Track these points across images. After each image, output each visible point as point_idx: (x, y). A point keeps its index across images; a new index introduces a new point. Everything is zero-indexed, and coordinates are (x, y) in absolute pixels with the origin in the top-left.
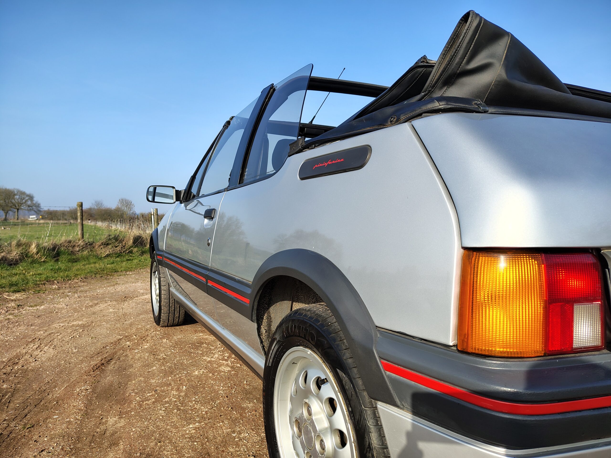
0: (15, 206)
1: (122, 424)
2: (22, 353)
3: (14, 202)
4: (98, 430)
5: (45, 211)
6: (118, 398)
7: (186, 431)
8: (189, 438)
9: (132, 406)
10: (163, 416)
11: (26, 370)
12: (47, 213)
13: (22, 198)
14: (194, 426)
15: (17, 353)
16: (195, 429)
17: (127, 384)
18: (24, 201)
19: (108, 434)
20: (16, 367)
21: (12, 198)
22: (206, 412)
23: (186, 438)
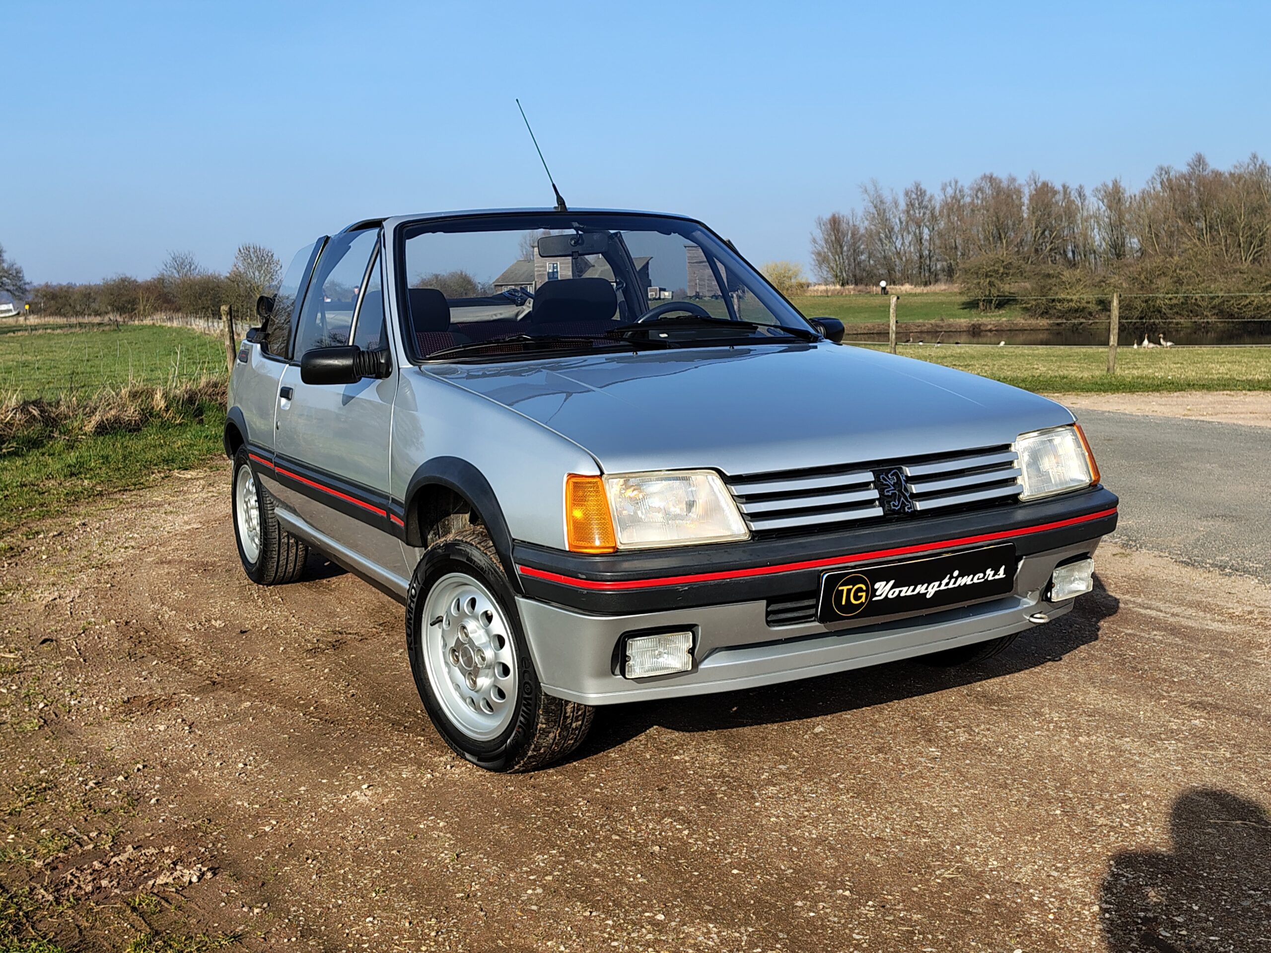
5: (37, 291)
12: (45, 296)
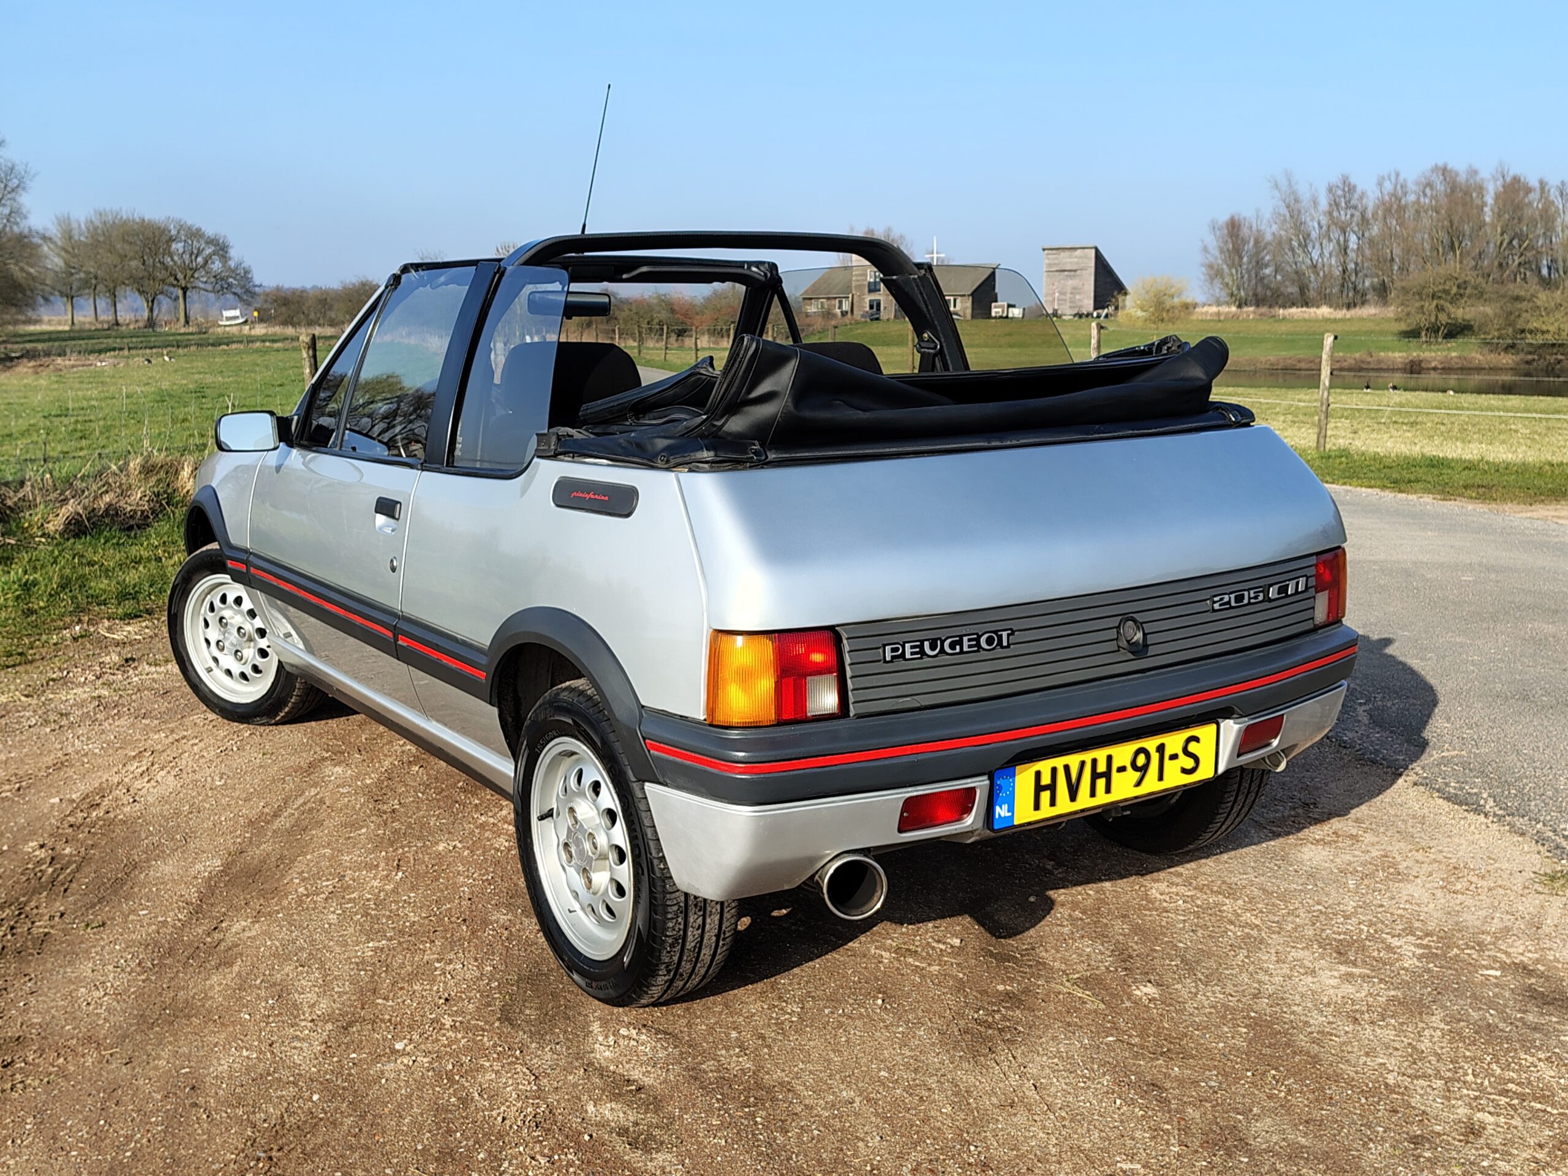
0: (176, 279)
1: (253, 933)
2: (110, 783)
3: (171, 263)
4: (209, 939)
5: (267, 294)
6: (266, 886)
7: (356, 951)
8: (357, 964)
9: (285, 903)
10: (330, 925)
11: (112, 822)
12: (275, 301)
13: (195, 251)
14: (377, 944)
15: (101, 784)
16: (375, 950)
17: (293, 861)
18: (200, 259)
19: (222, 947)
20: (94, 814)
21: (164, 250)
22: (413, 924)
23: (351, 963)
